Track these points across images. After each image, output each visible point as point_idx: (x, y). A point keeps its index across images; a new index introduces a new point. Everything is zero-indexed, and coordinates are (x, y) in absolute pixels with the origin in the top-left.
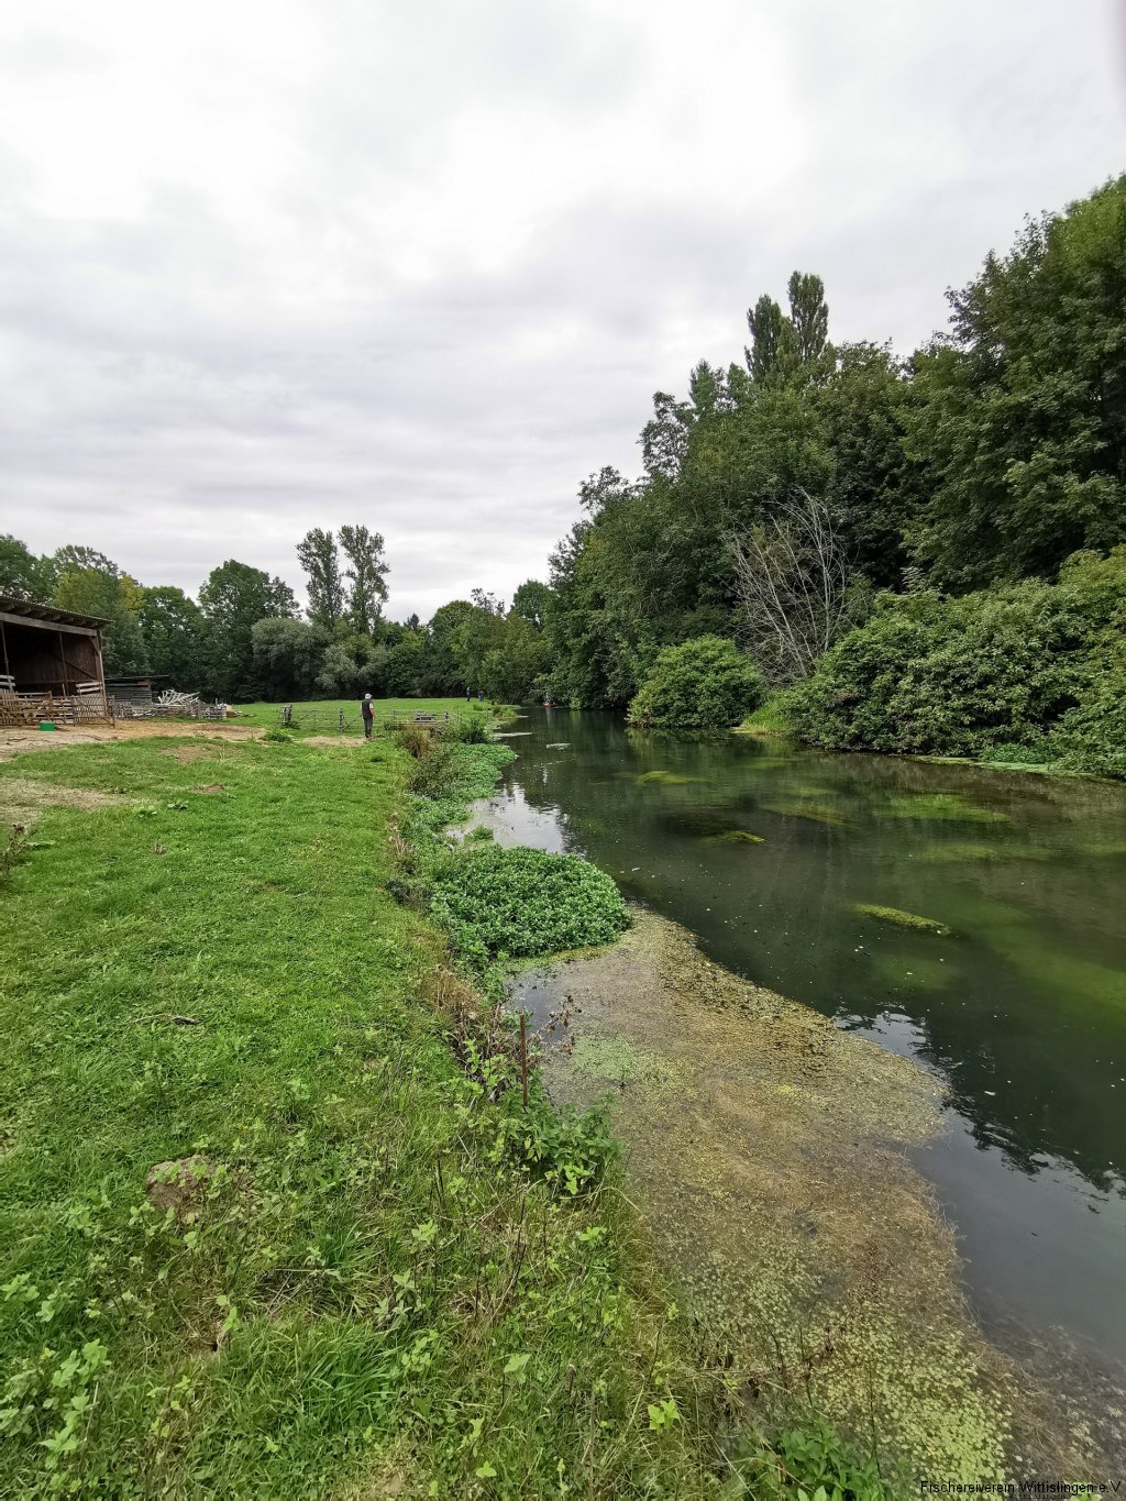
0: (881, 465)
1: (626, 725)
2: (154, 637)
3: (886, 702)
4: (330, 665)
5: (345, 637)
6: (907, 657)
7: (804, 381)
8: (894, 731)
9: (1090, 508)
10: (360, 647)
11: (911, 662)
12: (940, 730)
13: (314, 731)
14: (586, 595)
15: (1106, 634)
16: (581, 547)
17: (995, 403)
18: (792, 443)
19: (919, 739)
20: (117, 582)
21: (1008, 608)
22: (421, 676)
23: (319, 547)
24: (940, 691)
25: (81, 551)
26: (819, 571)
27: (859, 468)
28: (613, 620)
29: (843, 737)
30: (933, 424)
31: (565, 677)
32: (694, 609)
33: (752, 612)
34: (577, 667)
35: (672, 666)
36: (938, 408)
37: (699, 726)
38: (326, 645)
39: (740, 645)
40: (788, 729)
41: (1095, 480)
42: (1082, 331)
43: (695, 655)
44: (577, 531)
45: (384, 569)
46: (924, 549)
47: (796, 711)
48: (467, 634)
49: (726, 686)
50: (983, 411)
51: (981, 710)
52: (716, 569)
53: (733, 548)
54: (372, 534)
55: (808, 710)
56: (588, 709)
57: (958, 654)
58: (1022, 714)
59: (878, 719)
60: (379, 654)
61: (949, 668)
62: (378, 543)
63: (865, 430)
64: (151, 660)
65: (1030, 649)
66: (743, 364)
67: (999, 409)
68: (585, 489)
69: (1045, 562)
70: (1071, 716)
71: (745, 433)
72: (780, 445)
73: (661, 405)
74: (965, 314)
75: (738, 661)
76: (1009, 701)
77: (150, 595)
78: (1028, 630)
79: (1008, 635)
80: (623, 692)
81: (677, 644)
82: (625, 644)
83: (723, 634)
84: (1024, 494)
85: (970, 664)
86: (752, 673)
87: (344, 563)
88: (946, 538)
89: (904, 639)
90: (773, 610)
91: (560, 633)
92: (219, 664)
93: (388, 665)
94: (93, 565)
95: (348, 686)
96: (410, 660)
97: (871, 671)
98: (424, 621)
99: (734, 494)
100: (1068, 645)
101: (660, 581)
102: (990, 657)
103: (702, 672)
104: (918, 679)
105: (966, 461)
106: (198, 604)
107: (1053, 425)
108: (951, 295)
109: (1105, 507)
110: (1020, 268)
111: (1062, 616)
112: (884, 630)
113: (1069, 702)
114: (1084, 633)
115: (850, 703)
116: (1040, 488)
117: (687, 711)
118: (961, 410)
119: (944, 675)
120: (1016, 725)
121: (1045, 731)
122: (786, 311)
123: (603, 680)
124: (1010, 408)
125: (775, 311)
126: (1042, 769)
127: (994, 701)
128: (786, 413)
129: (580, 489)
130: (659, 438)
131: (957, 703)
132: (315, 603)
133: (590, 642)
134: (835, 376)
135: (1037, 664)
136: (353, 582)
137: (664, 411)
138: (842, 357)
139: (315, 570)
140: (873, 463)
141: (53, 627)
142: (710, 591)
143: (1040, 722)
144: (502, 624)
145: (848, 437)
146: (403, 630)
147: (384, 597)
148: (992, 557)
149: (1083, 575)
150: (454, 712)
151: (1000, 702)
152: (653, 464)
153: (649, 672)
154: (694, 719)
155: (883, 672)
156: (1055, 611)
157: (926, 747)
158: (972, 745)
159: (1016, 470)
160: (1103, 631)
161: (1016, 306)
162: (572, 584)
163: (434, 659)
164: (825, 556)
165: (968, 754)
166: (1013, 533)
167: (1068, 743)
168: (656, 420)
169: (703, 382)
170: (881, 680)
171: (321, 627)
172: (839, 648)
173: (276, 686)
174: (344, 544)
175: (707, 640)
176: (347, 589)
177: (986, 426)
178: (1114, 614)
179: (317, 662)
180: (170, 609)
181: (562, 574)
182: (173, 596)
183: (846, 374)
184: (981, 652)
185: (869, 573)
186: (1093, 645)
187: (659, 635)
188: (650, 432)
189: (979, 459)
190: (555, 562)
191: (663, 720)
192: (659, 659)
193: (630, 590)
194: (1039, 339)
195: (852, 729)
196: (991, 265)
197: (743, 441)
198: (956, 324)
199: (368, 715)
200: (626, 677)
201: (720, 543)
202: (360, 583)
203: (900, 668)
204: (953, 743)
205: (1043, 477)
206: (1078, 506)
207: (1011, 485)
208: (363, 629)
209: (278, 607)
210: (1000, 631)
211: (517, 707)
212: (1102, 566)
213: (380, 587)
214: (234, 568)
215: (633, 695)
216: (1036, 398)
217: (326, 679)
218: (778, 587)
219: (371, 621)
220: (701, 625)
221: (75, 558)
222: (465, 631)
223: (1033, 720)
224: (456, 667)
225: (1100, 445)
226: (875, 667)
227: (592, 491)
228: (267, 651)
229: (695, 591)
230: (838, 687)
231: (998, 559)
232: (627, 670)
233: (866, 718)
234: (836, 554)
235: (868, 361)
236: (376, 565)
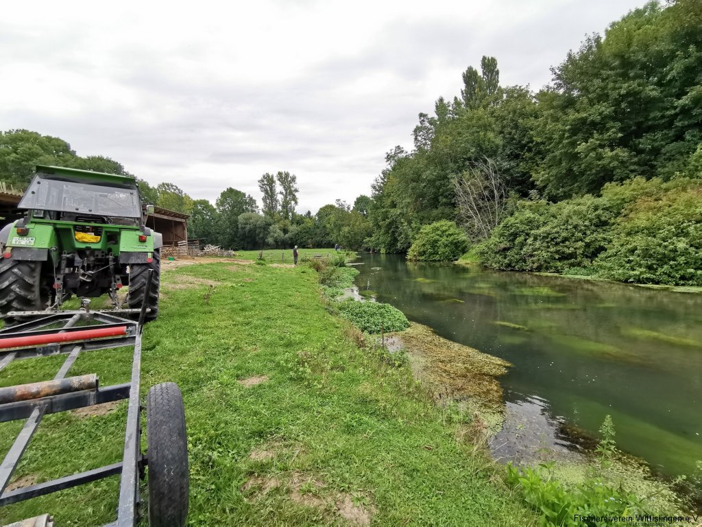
0: (523, 142)
1: (406, 260)
2: (196, 222)
3: (521, 249)
4: (272, 234)
5: (279, 221)
6: (531, 229)
7: (488, 104)
8: (525, 261)
9: (615, 163)
10: (285, 226)
11: (532, 232)
12: (545, 261)
13: (272, 262)
14: (388, 202)
16: (386, 180)
17: (571, 117)
18: (482, 134)
19: (535, 265)
20: (183, 198)
21: (576, 208)
22: (312, 239)
23: (268, 181)
24: (545, 244)
25: (168, 185)
26: (493, 191)
27: (513, 144)
28: (400, 214)
29: (502, 264)
30: (545, 125)
31: (378, 239)
32: (437, 208)
33: (462, 210)
34: (384, 234)
35: (427, 234)
36: (547, 119)
37: (439, 261)
38: (270, 225)
39: (458, 224)
40: (479, 261)
41: (618, 151)
42: (611, 85)
43: (437, 229)
44: (384, 173)
45: (296, 191)
46: (542, 181)
47: (482, 253)
48: (333, 219)
49: (451, 243)
50: (567, 121)
51: (563, 253)
52: (447, 190)
53: (454, 181)
54: (291, 175)
55: (487, 253)
56: (389, 253)
57: (553, 228)
58: (582, 254)
59: (518, 257)
60: (293, 228)
61: (549, 234)
62: (294, 179)
63: (516, 127)
64: (195, 232)
65: (585, 226)
66: (460, 97)
67: (574, 120)
68: (388, 155)
69: (595, 188)
70: (602, 255)
71: (460, 130)
72: (476, 134)
73: (422, 118)
74: (559, 77)
75: (457, 232)
76: (575, 249)
77: (195, 203)
78: (584, 217)
79: (575, 220)
80: (405, 246)
81: (429, 224)
82: (406, 224)
83: (450, 219)
84: (586, 156)
85: (558, 232)
86: (463, 237)
87: (279, 188)
88: (552, 176)
89: (530, 222)
90: (472, 208)
91: (376, 219)
92: (224, 234)
93: (297, 234)
94: (173, 191)
95: (280, 243)
96: (307, 231)
97: (515, 235)
98: (313, 214)
99: (455, 157)
100: (602, 224)
101: (422, 195)
102: (567, 229)
103: (441, 236)
104: (535, 239)
105: (560, 142)
106: (215, 207)
107: (598, 126)
108: (552, 70)
109: (622, 162)
110: (584, 57)
111: (600, 212)
112: (521, 218)
113: (603, 249)
114: (610, 219)
115: (505, 249)
116: (592, 154)
117: (434, 254)
118: (557, 120)
119: (547, 237)
120: (579, 259)
121: (591, 262)
122: (480, 73)
123: (395, 240)
124: (579, 119)
125: (475, 73)
126: (589, 278)
127: (569, 248)
128: (479, 120)
129: (386, 156)
130: (421, 133)
131: (552, 249)
132: (266, 206)
133: (390, 223)
134: (503, 102)
135: (588, 232)
136: (282, 196)
137: (423, 121)
138: (506, 93)
139: (266, 191)
140: (520, 142)
141: (171, 218)
142: (444, 200)
143: (590, 258)
144: (349, 215)
145: (507, 130)
146: (304, 218)
147: (296, 203)
148: (574, 184)
149: (612, 192)
150: (329, 255)
151: (572, 249)
152: (419, 144)
153: (417, 236)
154: (437, 257)
155: (520, 236)
156: (596, 209)
157: (539, 269)
158: (559, 268)
159: (582, 147)
160: (618, 218)
161: (582, 74)
162: (381, 197)
163: (318, 231)
164: (495, 185)
165: (558, 271)
166: (582, 173)
167: (601, 267)
168: (420, 125)
169: (441, 106)
170: (520, 239)
171: (268, 217)
172: (501, 226)
173: (248, 243)
174: (279, 180)
175: (443, 222)
176: (280, 199)
177: (568, 127)
178: (623, 210)
179: (267, 232)
180: (203, 209)
181: (377, 192)
182: (205, 203)
183: (507, 101)
184: (563, 227)
185: (518, 191)
186: (614, 224)
187: (421, 220)
188: (417, 130)
189: (565, 141)
190: (374, 187)
191: (423, 258)
192: (422, 230)
193: (408, 200)
194: (592, 89)
195: (506, 261)
196: (570, 56)
197: (459, 133)
198: (554, 82)
199: (296, 255)
200: (406, 238)
201: (448, 179)
202: (286, 197)
203: (528, 234)
204: (551, 267)
205: (594, 149)
206: (610, 163)
207: (580, 153)
208: (286, 218)
209: (249, 208)
210: (571, 218)
211: (357, 253)
212: (619, 189)
213: (294, 199)
214: (231, 191)
215: (409, 247)
216: (590, 115)
217: (270, 240)
218: (474, 199)
219: (290, 214)
220: (440, 215)
221: (165, 189)
222: (333, 218)
223: (587, 257)
224: (328, 234)
225: (620, 135)
226: (517, 234)
227: (391, 156)
228: (245, 228)
229: (438, 200)
230: (500, 243)
231: (576, 185)
232: (407, 237)
233: (513, 256)
234: (500, 184)
235: (519, 94)
236: (293, 189)
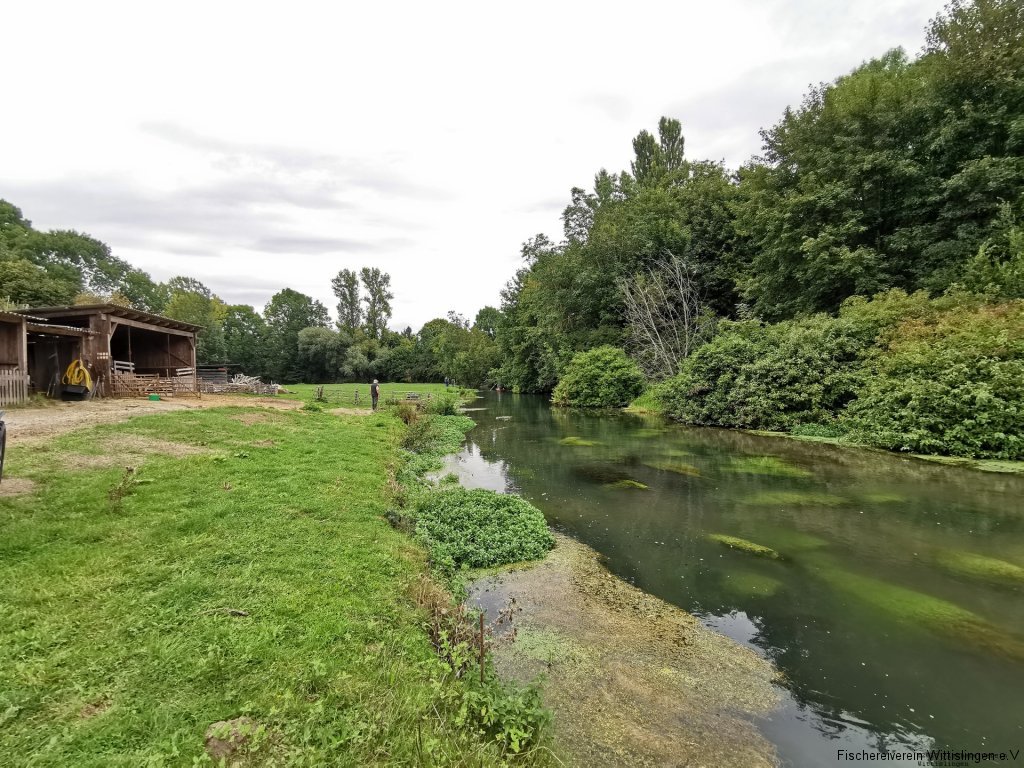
0: (720, 237)
1: (550, 404)
2: (231, 338)
3: (727, 393)
4: (350, 359)
5: (361, 341)
6: (741, 363)
7: (669, 183)
8: (733, 412)
9: (858, 269)
10: (371, 348)
11: (743, 367)
12: (764, 413)
13: (337, 404)
14: (525, 316)
15: (873, 352)
16: (522, 285)
17: (793, 200)
18: (661, 222)
19: (750, 419)
20: (209, 301)
21: (807, 332)
22: (411, 368)
23: (347, 281)
24: (763, 386)
25: (186, 280)
26: (681, 305)
27: (706, 239)
28: (543, 334)
29: (698, 416)
30: (754, 213)
31: (510, 371)
32: (597, 328)
33: (635, 330)
34: (518, 364)
35: (582, 366)
36: (756, 203)
37: (600, 407)
38: (348, 346)
39: (628, 353)
40: (660, 410)
41: (861, 251)
42: (848, 157)
43: (597, 359)
44: (520, 274)
45: (390, 296)
46: (750, 292)
47: (666, 398)
48: (444, 340)
49: (618, 380)
50: (786, 206)
51: (792, 400)
52: (612, 302)
53: (623, 288)
54: (382, 273)
55: (674, 397)
56: (525, 393)
57: (775, 362)
58: (819, 403)
59: (722, 405)
60: (384, 353)
61: (769, 371)
62: (386, 279)
63: (709, 215)
64: (228, 354)
65: (822, 360)
66: (629, 171)
67: (796, 205)
68: (526, 248)
69: (830, 301)
70: (852, 406)
71: (631, 214)
72: (654, 222)
73: (576, 195)
74: (772, 145)
75: (627, 363)
76: (810, 394)
77: (231, 310)
78: (820, 347)
79: (807, 350)
80: (549, 382)
81: (585, 351)
82: (551, 350)
83: (616, 344)
84: (814, 259)
85: (782, 369)
86: (636, 371)
87: (363, 291)
88: (765, 285)
89: (738, 351)
90: (650, 329)
91: (506, 342)
92: (275, 357)
93: (389, 360)
94: (194, 289)
95: (362, 374)
96: (405, 357)
97: (717, 372)
98: (415, 331)
99: (624, 254)
100: (847, 358)
101: (574, 309)
102: (796, 364)
103: (603, 370)
104: (748, 378)
105: (775, 237)
106: (263, 317)
107: (832, 215)
108: (763, 133)
109: (868, 268)
110: (807, 117)
111: (843, 339)
112: (725, 345)
113: (850, 396)
114: (858, 350)
115: (703, 393)
116: (825, 255)
117: (592, 396)
118: (771, 204)
119: (766, 376)
120: (815, 411)
121: (835, 416)
122: (658, 140)
123: (535, 374)
124: (803, 204)
125: (652, 140)
126: (834, 441)
127: (800, 394)
128: (658, 202)
129: (522, 248)
130: (575, 216)
131: (775, 395)
132: (342, 318)
133: (527, 348)
134: (689, 181)
135: (828, 370)
136: (368, 304)
137: (578, 199)
138: (693, 169)
139: (343, 296)
140: (715, 236)
141: (164, 330)
142: (608, 316)
143: (831, 408)
144: (468, 335)
145: (697, 219)
146: (400, 337)
147: (389, 315)
148: (795, 298)
149: (855, 312)
150: (434, 393)
151: (804, 395)
152: (570, 233)
153: (567, 369)
154: (597, 401)
155: (725, 373)
156: (838, 335)
157: (755, 424)
158: (786, 424)
159: (809, 244)
160: (871, 349)
161: (805, 141)
162: (515, 309)
163: (421, 357)
164: (685, 295)
165: (783, 429)
166: (808, 283)
167: (851, 424)
168: (573, 205)
169: (603, 182)
170: (724, 378)
171: (345, 334)
172: (695, 356)
173: (312, 373)
174: (364, 280)
175: (606, 349)
176: (364, 309)
177: (788, 215)
178: (877, 338)
179: (341, 357)
180: (243, 320)
181: (509, 303)
182: (246, 311)
183: (696, 180)
184: (790, 361)
185: (713, 306)
186: (864, 358)
187: (574, 345)
188: (569, 212)
189: (784, 236)
190: (504, 295)
191: (576, 401)
192: (574, 360)
193: (554, 314)
194: (820, 161)
195: (705, 411)
196: (788, 115)
197: (630, 219)
198: (767, 151)
199: (375, 394)
200: (551, 372)
201: (615, 285)
202: (373, 306)
203: (736, 370)
204: (773, 422)
205: (826, 248)
206: (850, 267)
207: (805, 253)
208: (373, 336)
209: (317, 320)
210: (802, 347)
211: (477, 391)
212: (868, 306)
213: (387, 308)
214: (288, 293)
215: (555, 384)
216: (819, 198)
217: (347, 369)
218: (653, 314)
219: (379, 331)
220: (601, 338)
221: (182, 285)
222: (443, 338)
223: (827, 407)
224: (435, 362)
225: (863, 228)
226: (719, 369)
227: (530, 249)
228: (308, 349)
229: (598, 316)
230: (694, 382)
231: (798, 300)
232: (552, 368)
233: (714, 404)
234: (692, 294)
235: (710, 172)
236: (385, 294)
